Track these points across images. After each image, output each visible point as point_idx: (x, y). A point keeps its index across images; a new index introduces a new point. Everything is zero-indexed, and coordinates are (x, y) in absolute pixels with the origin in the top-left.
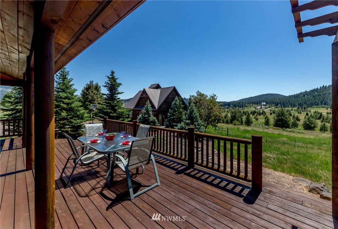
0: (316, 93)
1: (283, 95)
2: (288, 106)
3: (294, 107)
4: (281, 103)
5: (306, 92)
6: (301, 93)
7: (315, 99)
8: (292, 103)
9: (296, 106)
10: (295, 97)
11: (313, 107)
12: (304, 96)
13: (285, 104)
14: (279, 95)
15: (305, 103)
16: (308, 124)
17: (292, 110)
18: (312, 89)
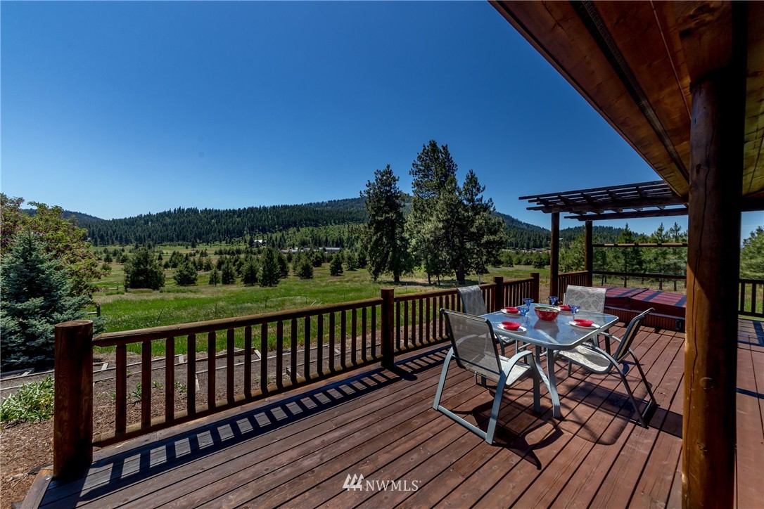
0: (168, 220)
1: (95, 218)
2: (113, 243)
3: (127, 244)
4: (93, 234)
5: (150, 215)
6: (140, 217)
7: (167, 230)
8: (121, 237)
9: (132, 243)
10: (127, 224)
11: (163, 244)
12: (146, 223)
13: (106, 238)
14: (85, 215)
15: (149, 236)
16: (187, 275)
17: (123, 250)
18: (162, 211)
